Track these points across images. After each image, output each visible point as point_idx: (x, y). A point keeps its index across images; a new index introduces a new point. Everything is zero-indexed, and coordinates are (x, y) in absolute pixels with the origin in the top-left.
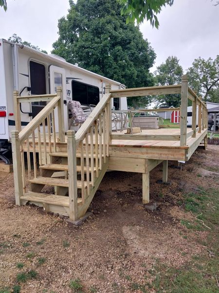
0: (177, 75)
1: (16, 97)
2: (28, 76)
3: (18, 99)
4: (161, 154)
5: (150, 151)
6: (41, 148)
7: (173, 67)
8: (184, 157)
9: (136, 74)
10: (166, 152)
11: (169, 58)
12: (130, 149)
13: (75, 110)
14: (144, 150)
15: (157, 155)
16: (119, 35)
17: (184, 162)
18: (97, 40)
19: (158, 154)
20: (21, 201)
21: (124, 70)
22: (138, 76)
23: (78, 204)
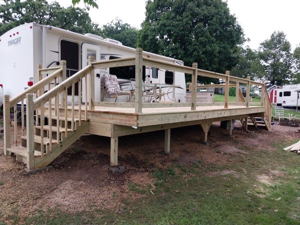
0: (283, 50)
1: (39, 70)
2: (58, 52)
3: (40, 71)
4: (122, 120)
5: (115, 117)
6: (51, 113)
7: (279, 42)
8: (136, 123)
9: (218, 51)
10: (124, 118)
11: (275, 32)
12: (103, 115)
13: (108, 83)
14: (111, 116)
15: (119, 121)
16: (201, 12)
17: (136, 128)
18: (178, 17)
19: (119, 119)
20: (8, 152)
21: (205, 46)
22: (220, 52)
23: (36, 157)
